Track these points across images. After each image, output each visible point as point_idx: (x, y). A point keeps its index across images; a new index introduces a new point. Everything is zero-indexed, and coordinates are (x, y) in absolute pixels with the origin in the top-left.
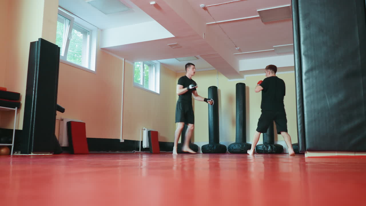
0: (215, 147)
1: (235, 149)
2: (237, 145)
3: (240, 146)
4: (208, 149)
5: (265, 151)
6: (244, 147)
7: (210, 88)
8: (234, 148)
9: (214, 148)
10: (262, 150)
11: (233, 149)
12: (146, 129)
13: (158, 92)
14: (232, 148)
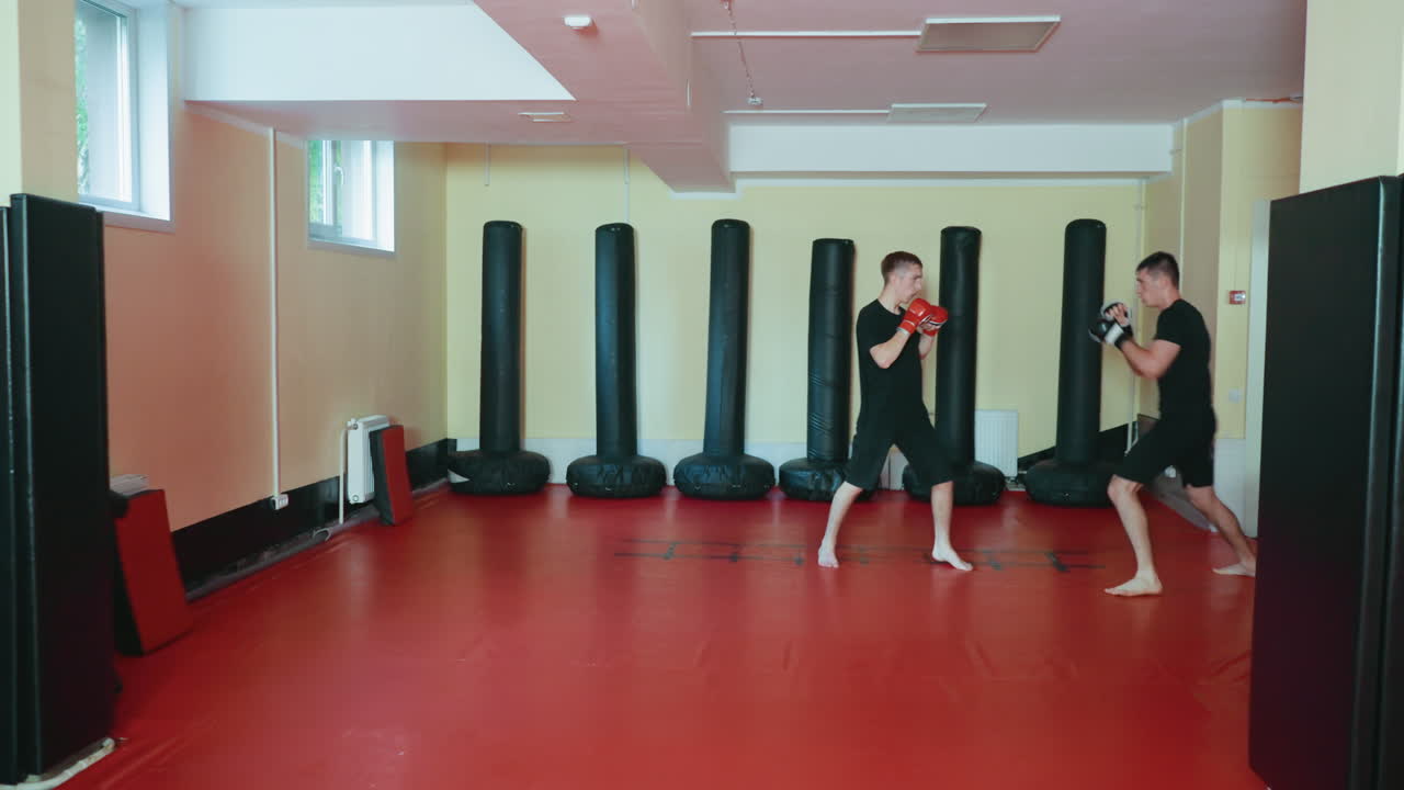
0: (627, 476)
1: (708, 485)
2: (715, 469)
3: (729, 473)
4: (599, 482)
5: (820, 492)
6: (741, 476)
7: (602, 231)
8: (704, 479)
9: (622, 479)
10: (810, 492)
11: (698, 484)
12: (360, 425)
13: (387, 243)
14: (697, 477)
